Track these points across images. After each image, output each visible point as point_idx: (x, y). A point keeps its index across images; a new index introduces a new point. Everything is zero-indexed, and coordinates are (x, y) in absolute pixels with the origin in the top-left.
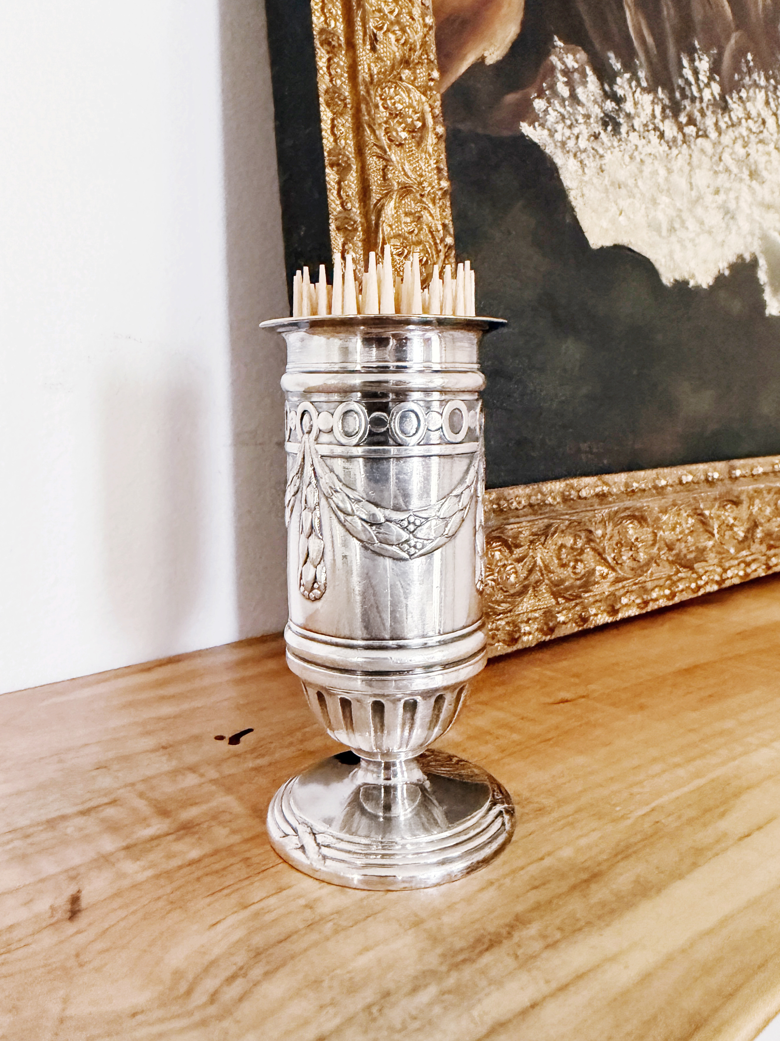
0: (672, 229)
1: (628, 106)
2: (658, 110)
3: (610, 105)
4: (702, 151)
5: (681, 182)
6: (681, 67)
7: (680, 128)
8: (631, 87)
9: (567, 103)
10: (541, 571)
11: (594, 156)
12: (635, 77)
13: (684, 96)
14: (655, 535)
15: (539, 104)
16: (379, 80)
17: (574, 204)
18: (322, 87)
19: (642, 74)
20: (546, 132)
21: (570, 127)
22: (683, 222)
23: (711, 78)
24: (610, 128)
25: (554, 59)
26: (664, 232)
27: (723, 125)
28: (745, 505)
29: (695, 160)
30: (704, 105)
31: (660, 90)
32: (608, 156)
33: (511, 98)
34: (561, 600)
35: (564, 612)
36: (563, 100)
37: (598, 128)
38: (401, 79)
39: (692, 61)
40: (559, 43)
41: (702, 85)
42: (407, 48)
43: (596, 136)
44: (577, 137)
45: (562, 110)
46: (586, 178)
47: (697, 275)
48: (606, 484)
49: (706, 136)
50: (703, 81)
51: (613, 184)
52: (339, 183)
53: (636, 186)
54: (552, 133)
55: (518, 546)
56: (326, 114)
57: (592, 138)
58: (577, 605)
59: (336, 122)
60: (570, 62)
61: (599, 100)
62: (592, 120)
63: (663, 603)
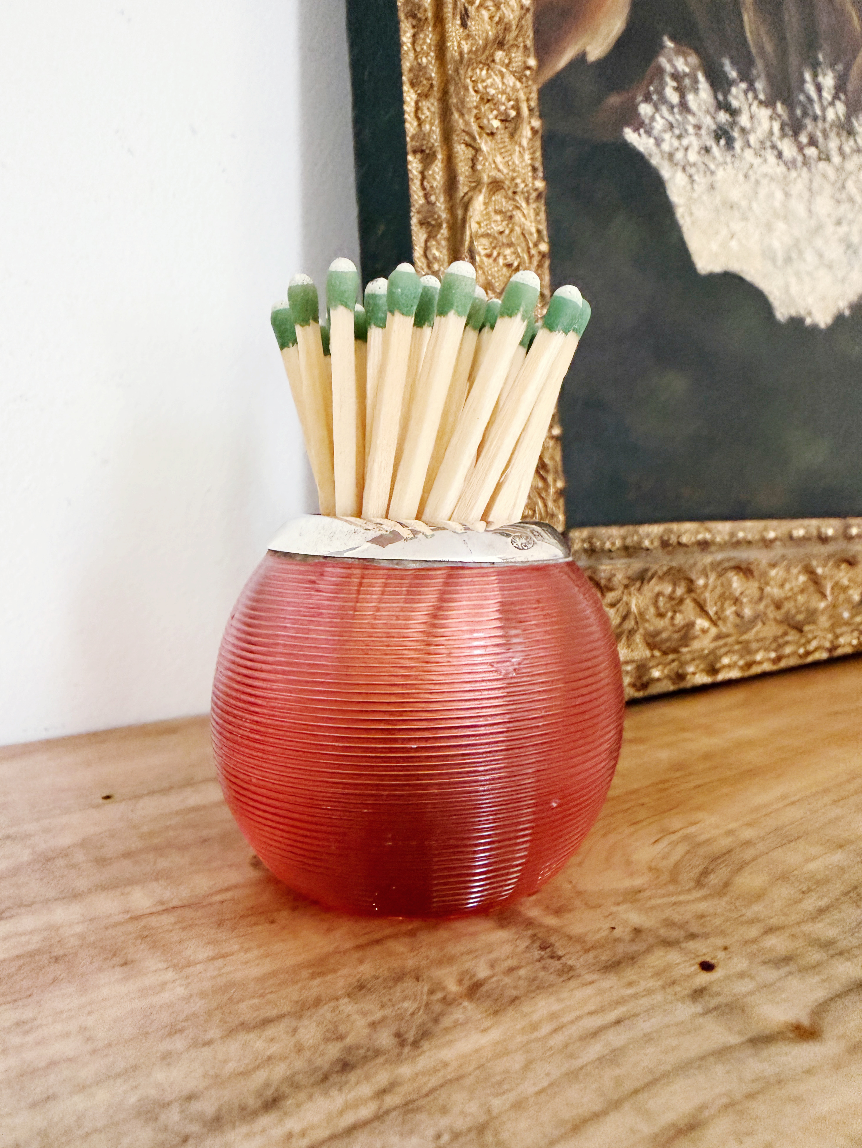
0: (788, 260)
1: (744, 120)
2: (776, 126)
3: (723, 117)
4: (824, 176)
5: (800, 209)
6: (803, 81)
7: (801, 149)
8: (747, 98)
9: (676, 110)
10: (636, 618)
11: (705, 172)
12: (751, 87)
13: (805, 114)
14: (761, 590)
15: (645, 109)
16: (470, 59)
17: (681, 222)
18: (406, 65)
19: (759, 85)
20: (652, 141)
21: (679, 137)
22: (800, 253)
23: (836, 97)
24: (723, 142)
25: (663, 61)
26: (780, 263)
27: (847, 149)
29: (815, 186)
30: (827, 126)
31: (779, 106)
32: (720, 174)
33: (614, 100)
34: (657, 653)
35: (660, 667)
36: (672, 107)
37: (710, 142)
38: (493, 61)
39: (815, 76)
40: (669, 44)
41: (825, 103)
42: (501, 27)
43: (707, 150)
44: (686, 149)
45: (670, 118)
46: (695, 195)
47: (814, 311)
48: (709, 530)
49: (828, 159)
50: (827, 99)
51: (724, 203)
52: (422, 173)
53: (750, 208)
54: (658, 142)
55: (611, 589)
56: (410, 96)
57: (703, 152)
58: (673, 661)
59: (420, 104)
60: (681, 65)
61: (712, 110)
62: (703, 132)
63: (767, 667)
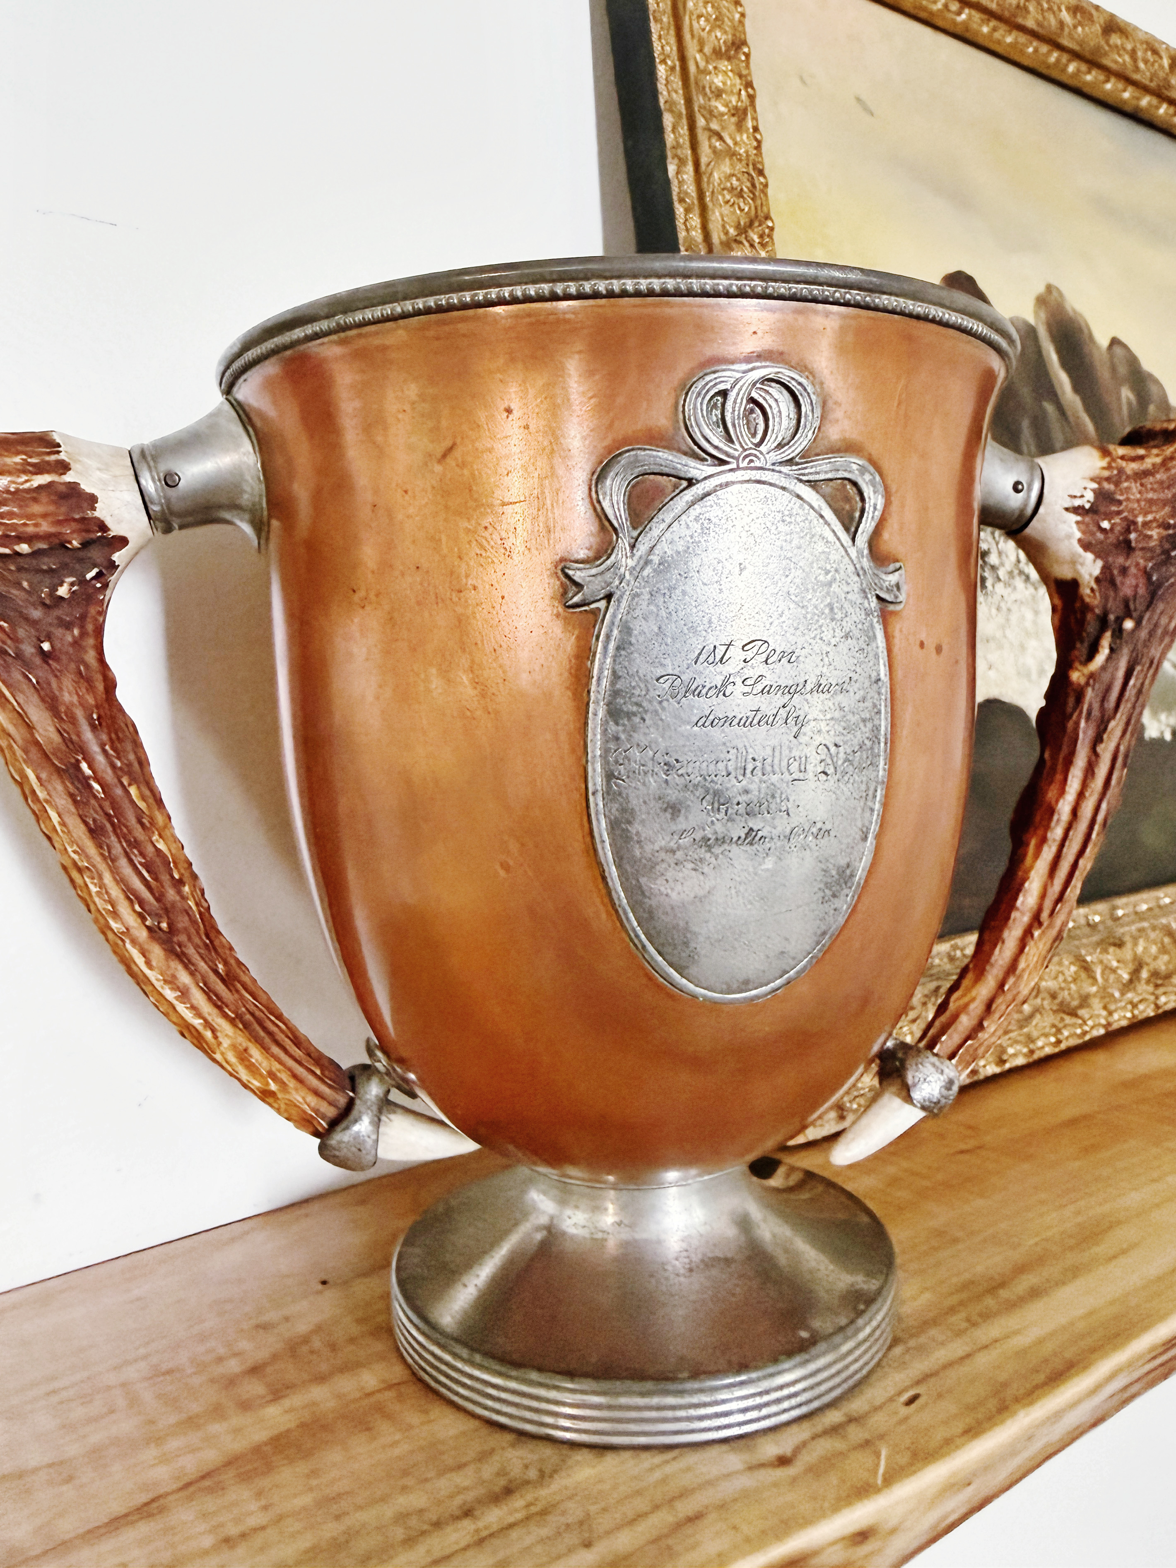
2: (1021, 555)
28: (1129, 945)
63: (1048, 1050)
